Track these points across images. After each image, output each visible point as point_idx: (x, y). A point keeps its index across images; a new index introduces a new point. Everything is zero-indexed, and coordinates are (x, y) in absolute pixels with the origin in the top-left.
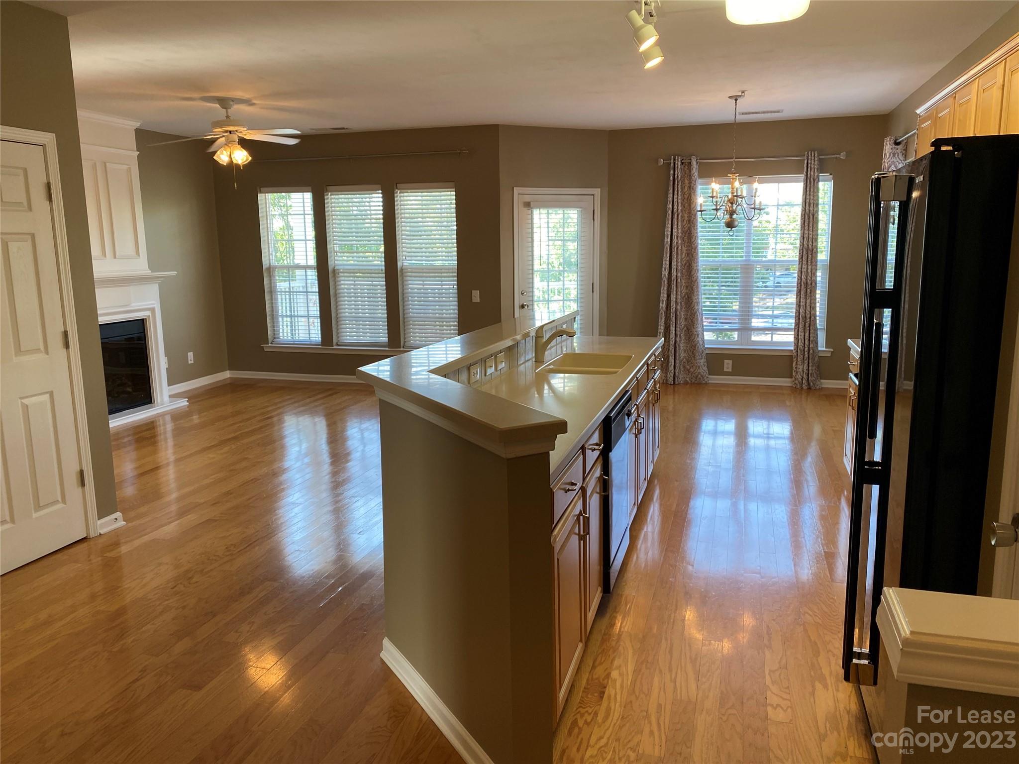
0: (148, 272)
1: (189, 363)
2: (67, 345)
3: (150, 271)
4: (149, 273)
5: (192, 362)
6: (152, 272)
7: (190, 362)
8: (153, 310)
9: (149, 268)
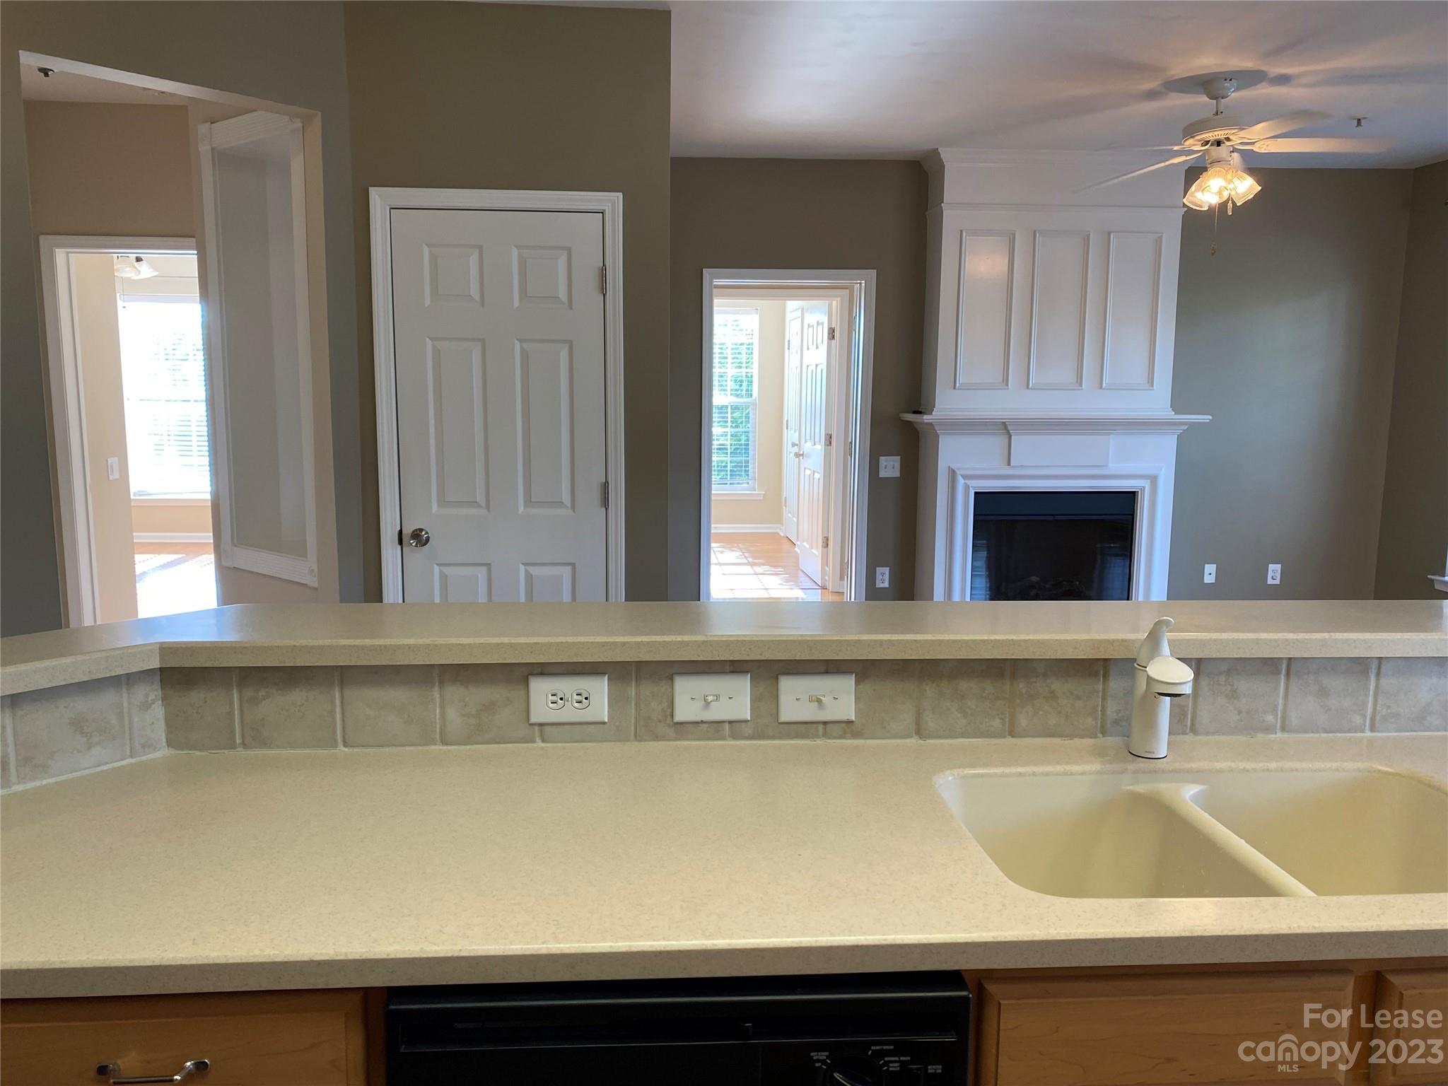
0: (1169, 414)
1: (1269, 583)
2: (605, 502)
3: (1173, 413)
4: (1171, 415)
5: (1277, 582)
6: (1175, 414)
7: (1270, 581)
8: (1154, 479)
9: (1171, 407)
